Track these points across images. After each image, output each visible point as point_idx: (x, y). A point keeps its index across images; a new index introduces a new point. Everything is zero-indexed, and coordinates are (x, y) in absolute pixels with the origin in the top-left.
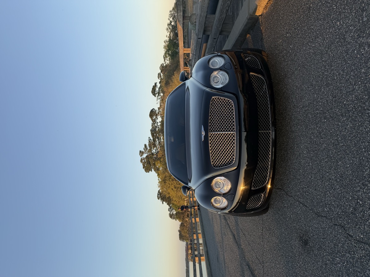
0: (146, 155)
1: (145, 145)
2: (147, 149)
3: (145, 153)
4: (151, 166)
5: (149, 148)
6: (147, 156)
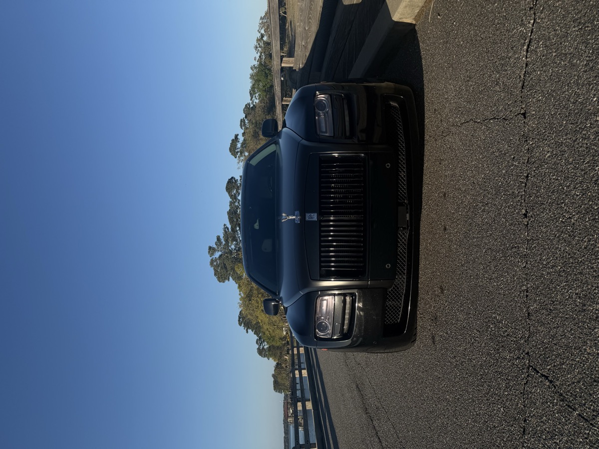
0: (220, 253)
1: (218, 238)
2: (221, 243)
3: (218, 251)
4: (227, 271)
5: (224, 243)
6: (221, 256)
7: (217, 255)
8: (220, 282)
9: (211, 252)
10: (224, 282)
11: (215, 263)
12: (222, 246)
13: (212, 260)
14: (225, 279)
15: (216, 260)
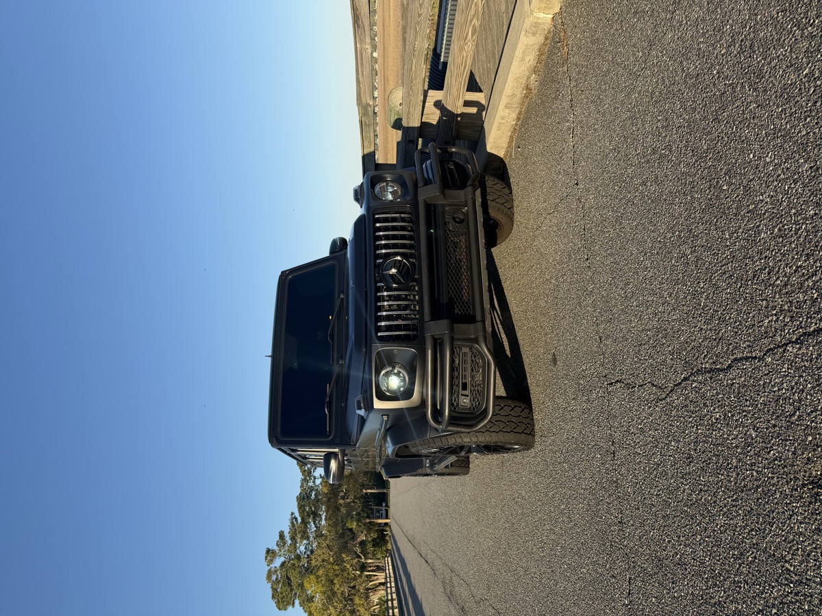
0: (282, 559)
1: (282, 536)
2: (285, 543)
3: (280, 556)
4: (292, 590)
5: (289, 542)
6: (283, 564)
7: (278, 562)
8: (280, 609)
9: (269, 558)
10: (285, 609)
11: (274, 578)
12: (287, 548)
13: (270, 571)
14: (288, 604)
15: (276, 571)
